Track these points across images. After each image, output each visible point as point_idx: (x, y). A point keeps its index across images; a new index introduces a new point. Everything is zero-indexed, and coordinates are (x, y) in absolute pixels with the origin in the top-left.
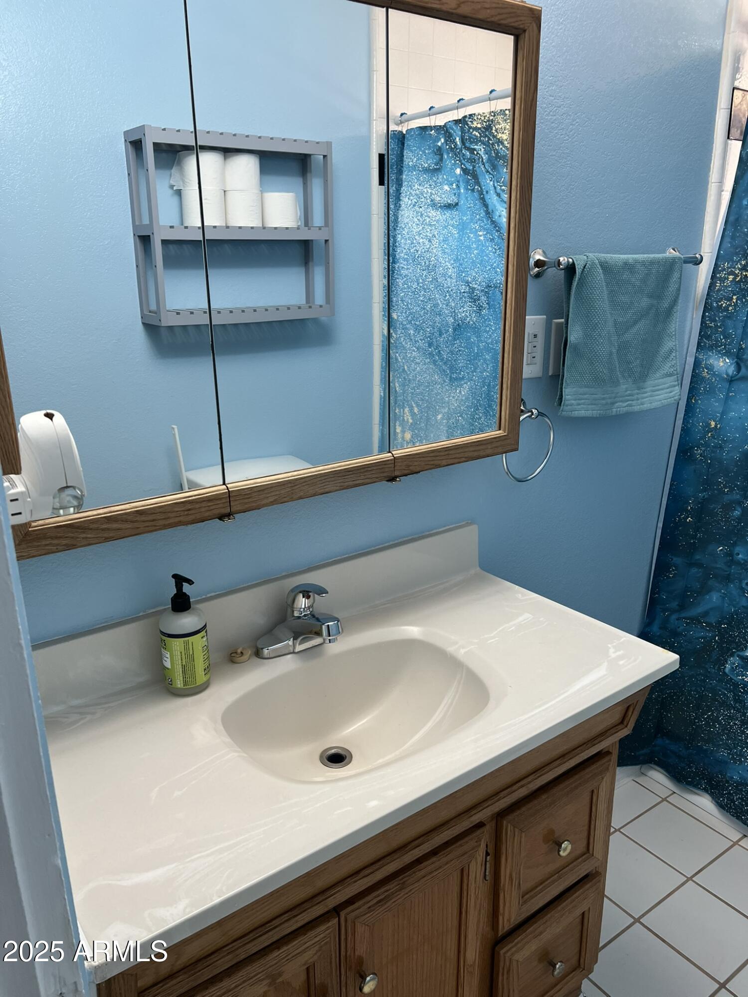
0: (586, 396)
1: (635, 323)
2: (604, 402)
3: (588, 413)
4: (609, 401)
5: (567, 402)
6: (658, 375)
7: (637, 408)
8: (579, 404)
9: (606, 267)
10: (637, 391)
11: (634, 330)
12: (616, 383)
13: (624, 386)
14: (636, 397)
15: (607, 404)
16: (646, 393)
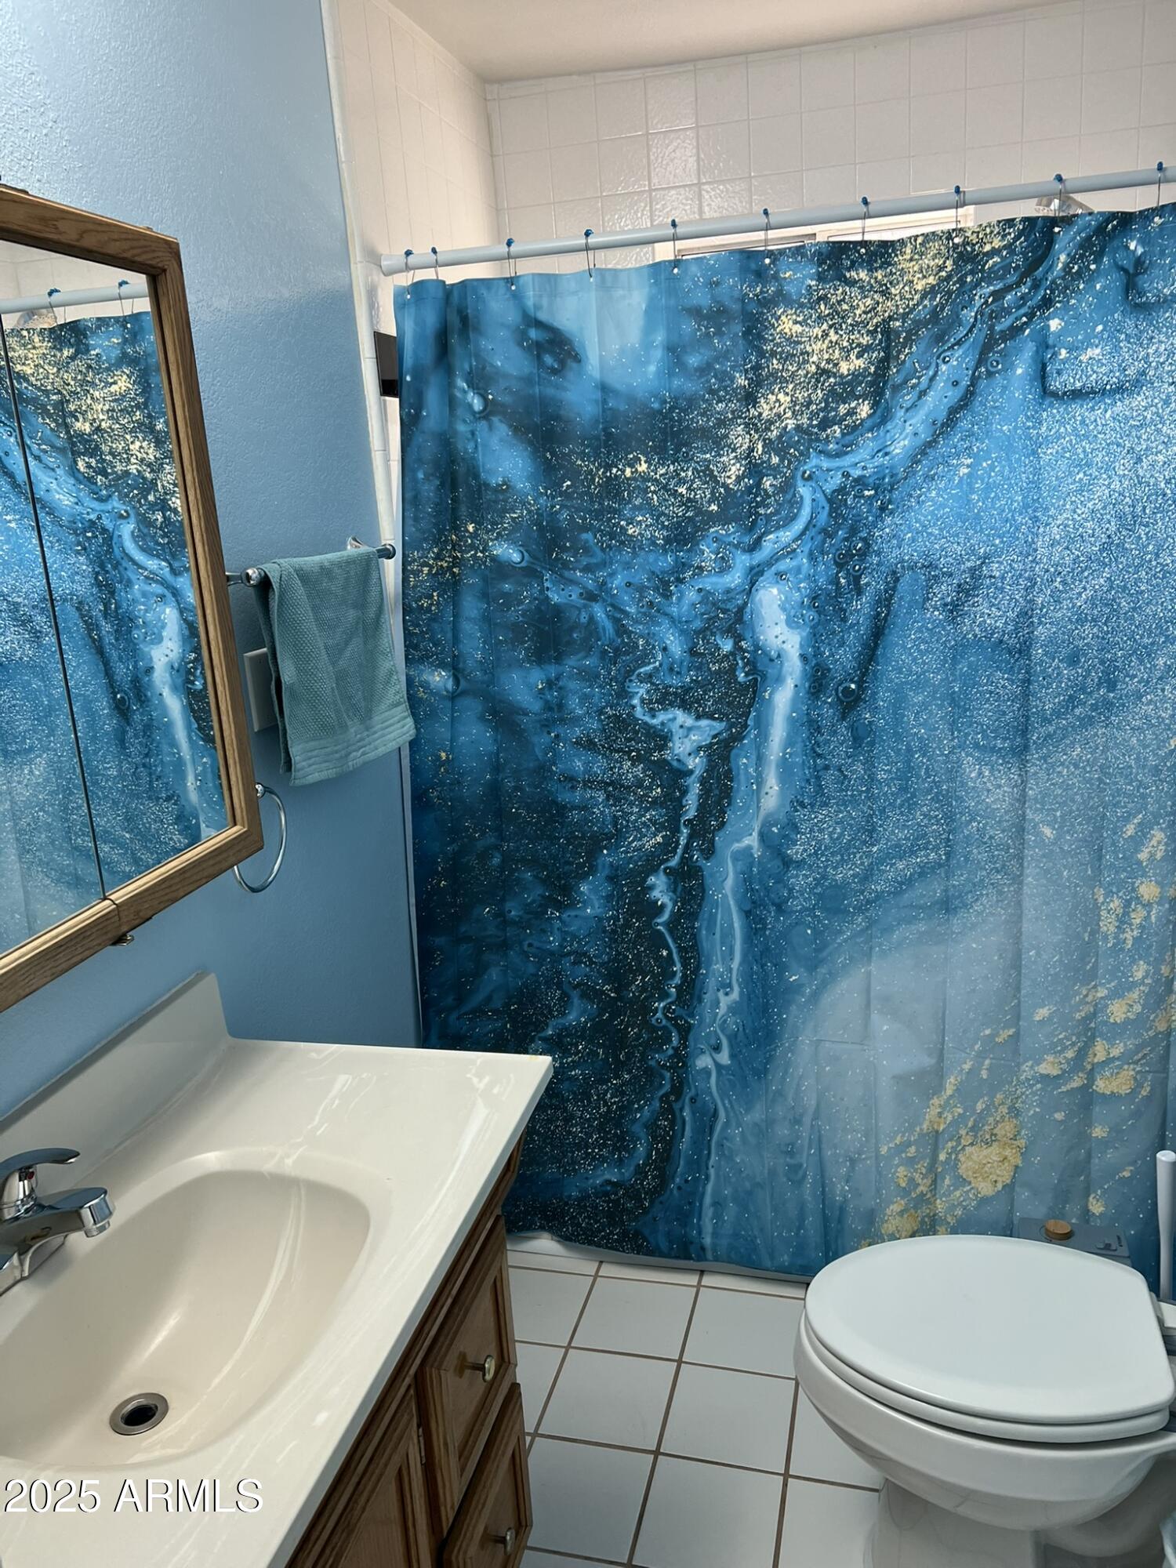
0: (315, 753)
1: (347, 643)
2: (337, 755)
3: (323, 775)
4: (343, 753)
5: (298, 766)
6: (383, 707)
7: (371, 756)
8: (310, 766)
9: (304, 576)
10: (366, 733)
11: (347, 654)
12: (344, 727)
13: (354, 729)
14: (367, 740)
15: (341, 757)
16: (375, 732)
